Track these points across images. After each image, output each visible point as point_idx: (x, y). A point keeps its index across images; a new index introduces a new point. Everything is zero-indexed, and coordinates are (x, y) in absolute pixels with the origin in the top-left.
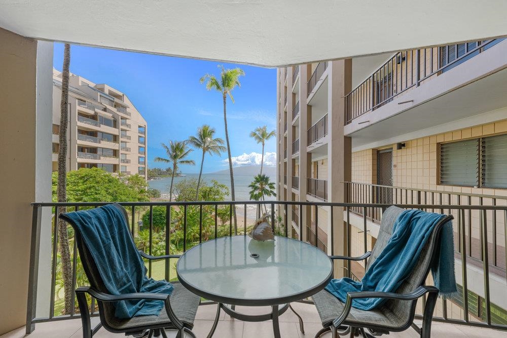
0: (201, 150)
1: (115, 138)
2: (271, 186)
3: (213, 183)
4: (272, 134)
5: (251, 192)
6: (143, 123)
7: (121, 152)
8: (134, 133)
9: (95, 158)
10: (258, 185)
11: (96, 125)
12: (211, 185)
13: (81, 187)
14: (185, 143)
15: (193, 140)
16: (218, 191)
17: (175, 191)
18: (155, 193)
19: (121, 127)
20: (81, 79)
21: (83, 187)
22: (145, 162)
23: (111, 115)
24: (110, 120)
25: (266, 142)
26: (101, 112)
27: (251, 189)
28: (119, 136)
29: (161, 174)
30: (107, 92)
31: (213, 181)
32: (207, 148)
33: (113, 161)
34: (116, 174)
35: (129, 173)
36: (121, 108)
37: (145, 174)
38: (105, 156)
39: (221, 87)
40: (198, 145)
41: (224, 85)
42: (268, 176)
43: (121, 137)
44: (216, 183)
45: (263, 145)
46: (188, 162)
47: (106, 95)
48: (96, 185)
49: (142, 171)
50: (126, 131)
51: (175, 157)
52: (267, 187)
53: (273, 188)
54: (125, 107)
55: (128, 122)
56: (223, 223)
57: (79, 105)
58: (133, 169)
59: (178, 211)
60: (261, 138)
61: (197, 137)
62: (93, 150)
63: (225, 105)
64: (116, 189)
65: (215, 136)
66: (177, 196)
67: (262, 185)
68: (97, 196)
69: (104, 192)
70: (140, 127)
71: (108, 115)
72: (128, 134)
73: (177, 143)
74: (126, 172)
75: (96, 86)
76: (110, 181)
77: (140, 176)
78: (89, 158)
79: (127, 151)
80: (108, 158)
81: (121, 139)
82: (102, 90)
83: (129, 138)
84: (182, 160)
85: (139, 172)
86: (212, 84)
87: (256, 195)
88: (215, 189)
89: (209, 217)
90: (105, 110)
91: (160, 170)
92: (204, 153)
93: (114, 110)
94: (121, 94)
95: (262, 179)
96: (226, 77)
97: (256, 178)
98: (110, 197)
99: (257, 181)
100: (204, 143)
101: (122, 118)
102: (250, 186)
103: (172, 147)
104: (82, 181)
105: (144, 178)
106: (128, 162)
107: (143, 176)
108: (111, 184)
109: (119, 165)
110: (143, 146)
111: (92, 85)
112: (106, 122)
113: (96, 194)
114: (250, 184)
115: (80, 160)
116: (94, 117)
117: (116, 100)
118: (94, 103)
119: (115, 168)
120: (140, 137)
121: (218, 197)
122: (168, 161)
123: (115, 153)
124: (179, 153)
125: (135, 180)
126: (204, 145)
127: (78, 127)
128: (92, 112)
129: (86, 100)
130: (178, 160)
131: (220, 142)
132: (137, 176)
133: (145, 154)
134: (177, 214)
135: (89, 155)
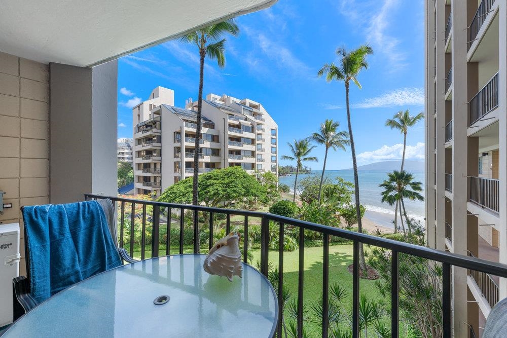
0: (324, 146)
1: (253, 142)
2: (416, 186)
3: (338, 181)
4: (418, 117)
5: (383, 193)
6: (275, 126)
7: (257, 152)
8: (267, 136)
9: (239, 159)
10: (394, 184)
11: (240, 133)
12: (336, 182)
13: (226, 181)
14: (308, 140)
15: (316, 137)
16: (343, 189)
17: (300, 188)
18: (286, 188)
19: (257, 131)
20: (232, 98)
21: (227, 181)
22: (276, 161)
23: (250, 123)
24: (249, 127)
25: (409, 129)
26: (243, 122)
27: (384, 189)
28: (255, 139)
29: (293, 171)
30: (248, 105)
31: (337, 178)
32: (331, 143)
33: (251, 160)
34: (253, 171)
35: (263, 170)
36: (258, 116)
37: (276, 171)
38: (246, 157)
39: (344, 74)
40: (321, 141)
41: (346, 72)
42: (410, 173)
43: (258, 140)
44: (341, 180)
45: (405, 134)
46: (311, 159)
47: (247, 107)
48: (235, 180)
49: (273, 169)
50: (261, 134)
51: (299, 155)
52: (409, 188)
53: (420, 189)
54: (260, 115)
55: (263, 127)
56: (349, 225)
57: (229, 118)
58: (266, 166)
59: (300, 207)
60: (402, 125)
61: (320, 133)
62: (238, 152)
63: (347, 93)
64: (248, 184)
65: (339, 130)
66: (301, 192)
67: (400, 185)
68: (235, 189)
69: (240, 186)
70: (272, 130)
71: (248, 123)
72: (263, 137)
73: (300, 142)
74: (261, 169)
75: (240, 102)
76: (245, 177)
77: (272, 172)
78: (236, 158)
79: (262, 151)
80: (248, 158)
81: (257, 142)
82: (244, 104)
83: (264, 140)
84: (305, 157)
85: (272, 169)
86: (332, 74)
87: (390, 196)
88: (341, 187)
89: (333, 216)
90: (246, 119)
91: (291, 167)
92: (327, 149)
93: (252, 118)
94: (257, 104)
95: (401, 177)
96: (348, 62)
97: (391, 176)
98: (244, 190)
99: (392, 179)
100: (327, 138)
101: (258, 124)
102: (381, 186)
103: (296, 145)
104: (227, 176)
105: (275, 174)
106: (262, 160)
107: (275, 173)
108: (245, 179)
109: (255, 163)
110: (274, 146)
111: (238, 101)
112: (247, 129)
113: (235, 187)
114: (383, 183)
115: (231, 161)
116: (238, 127)
117: (254, 110)
118: (239, 115)
119: (253, 166)
120: (272, 138)
121: (344, 196)
122: (293, 159)
123: (253, 154)
124: (302, 151)
125: (268, 177)
126: (327, 140)
127: (229, 135)
128: (237, 123)
129: (234, 114)
130: (302, 158)
131: (344, 135)
132: (269, 173)
133: (276, 154)
134: (300, 210)
135: (236, 156)
